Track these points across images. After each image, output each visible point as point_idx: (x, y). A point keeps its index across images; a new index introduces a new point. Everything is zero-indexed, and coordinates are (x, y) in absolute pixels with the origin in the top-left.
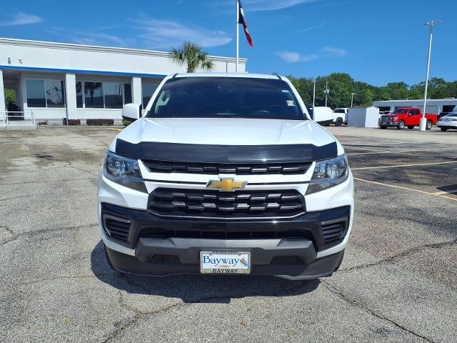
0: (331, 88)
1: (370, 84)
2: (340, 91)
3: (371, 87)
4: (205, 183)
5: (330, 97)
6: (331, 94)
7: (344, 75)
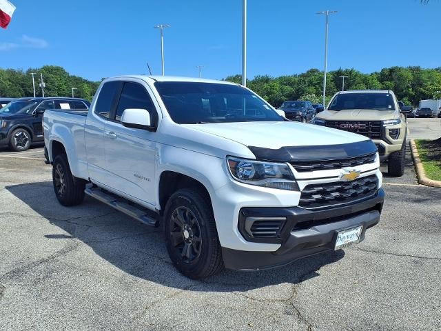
0: (46, 82)
1: (86, 79)
2: (56, 84)
3: (86, 82)
4: (338, 177)
5: (47, 91)
6: (47, 88)
7: (58, 69)
